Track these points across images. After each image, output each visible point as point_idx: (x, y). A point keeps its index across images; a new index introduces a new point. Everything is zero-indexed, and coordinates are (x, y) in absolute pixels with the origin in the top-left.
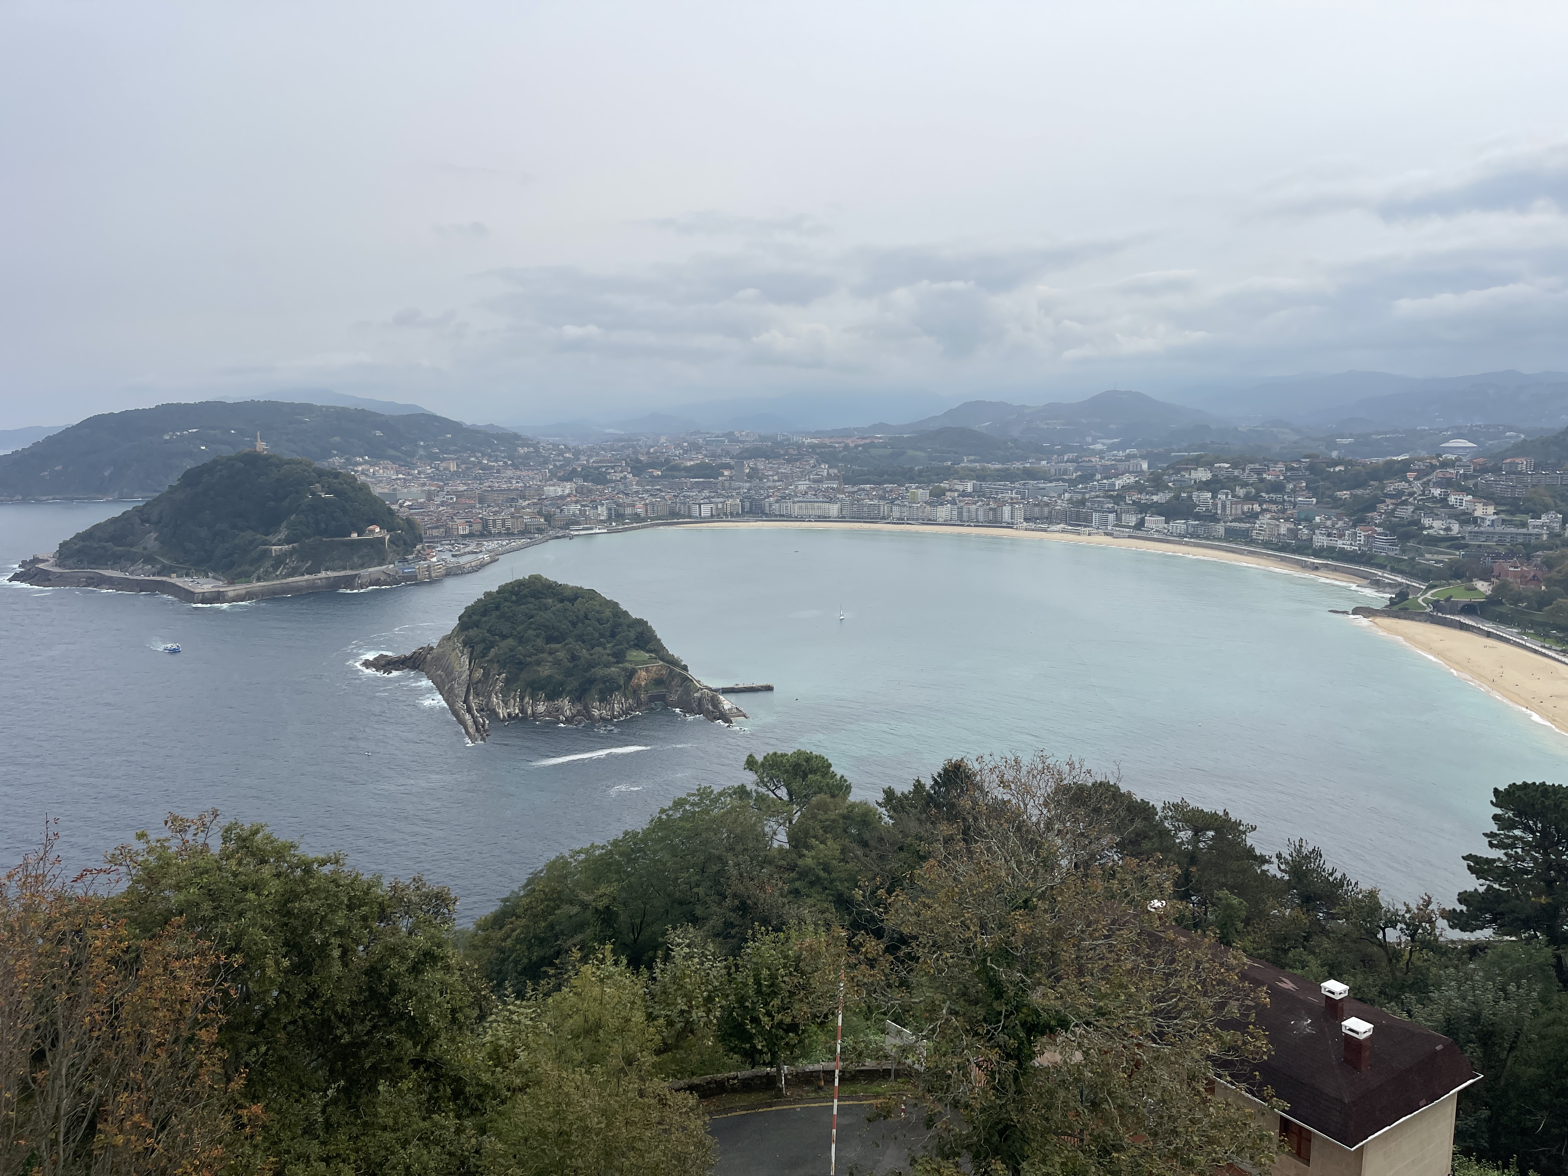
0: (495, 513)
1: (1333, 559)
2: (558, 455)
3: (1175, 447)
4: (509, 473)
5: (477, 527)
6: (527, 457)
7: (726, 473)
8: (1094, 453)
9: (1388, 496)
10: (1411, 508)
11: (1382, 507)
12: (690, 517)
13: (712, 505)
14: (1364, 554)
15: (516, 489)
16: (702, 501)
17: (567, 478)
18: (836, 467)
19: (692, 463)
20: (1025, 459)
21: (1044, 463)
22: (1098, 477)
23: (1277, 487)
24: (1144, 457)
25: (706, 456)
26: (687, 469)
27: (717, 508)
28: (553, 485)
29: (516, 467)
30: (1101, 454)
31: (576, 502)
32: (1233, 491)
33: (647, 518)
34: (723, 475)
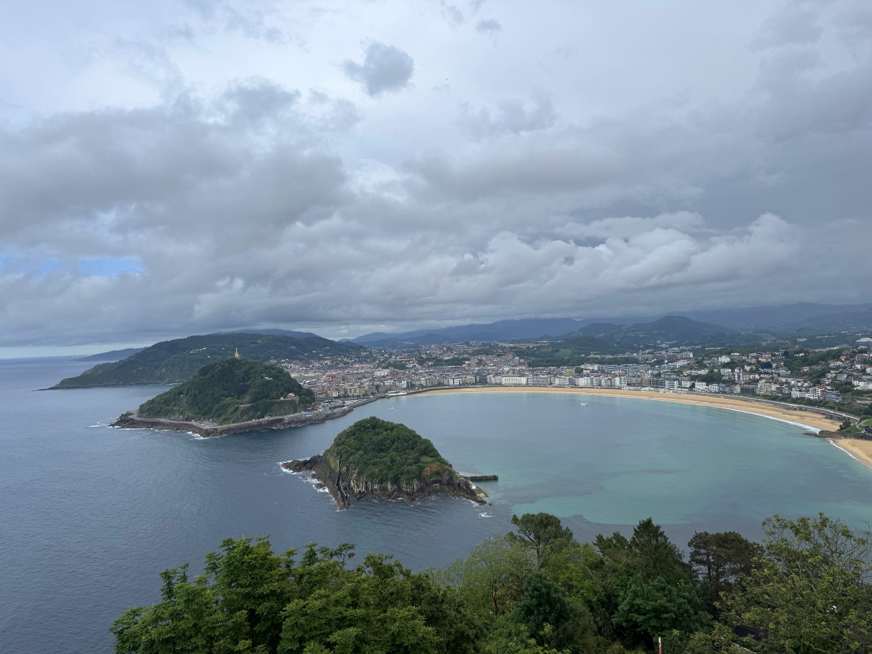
0: (351, 385)
1: (804, 404)
2: (381, 356)
3: (706, 345)
4: (357, 366)
5: (342, 393)
6: (366, 357)
7: (467, 362)
8: (662, 349)
9: (831, 369)
10: (845, 376)
11: (829, 375)
12: (449, 385)
13: (460, 380)
14: (821, 401)
15: (361, 373)
16: (455, 377)
17: (387, 368)
18: (523, 358)
19: (449, 358)
20: (624, 353)
21: (635, 354)
22: (666, 361)
23: (768, 365)
24: (690, 351)
25: (455, 354)
26: (446, 361)
27: (463, 381)
28: (379, 371)
29: (360, 362)
30: (666, 349)
31: (391, 379)
32: (743, 368)
33: (427, 387)
34: (464, 363)
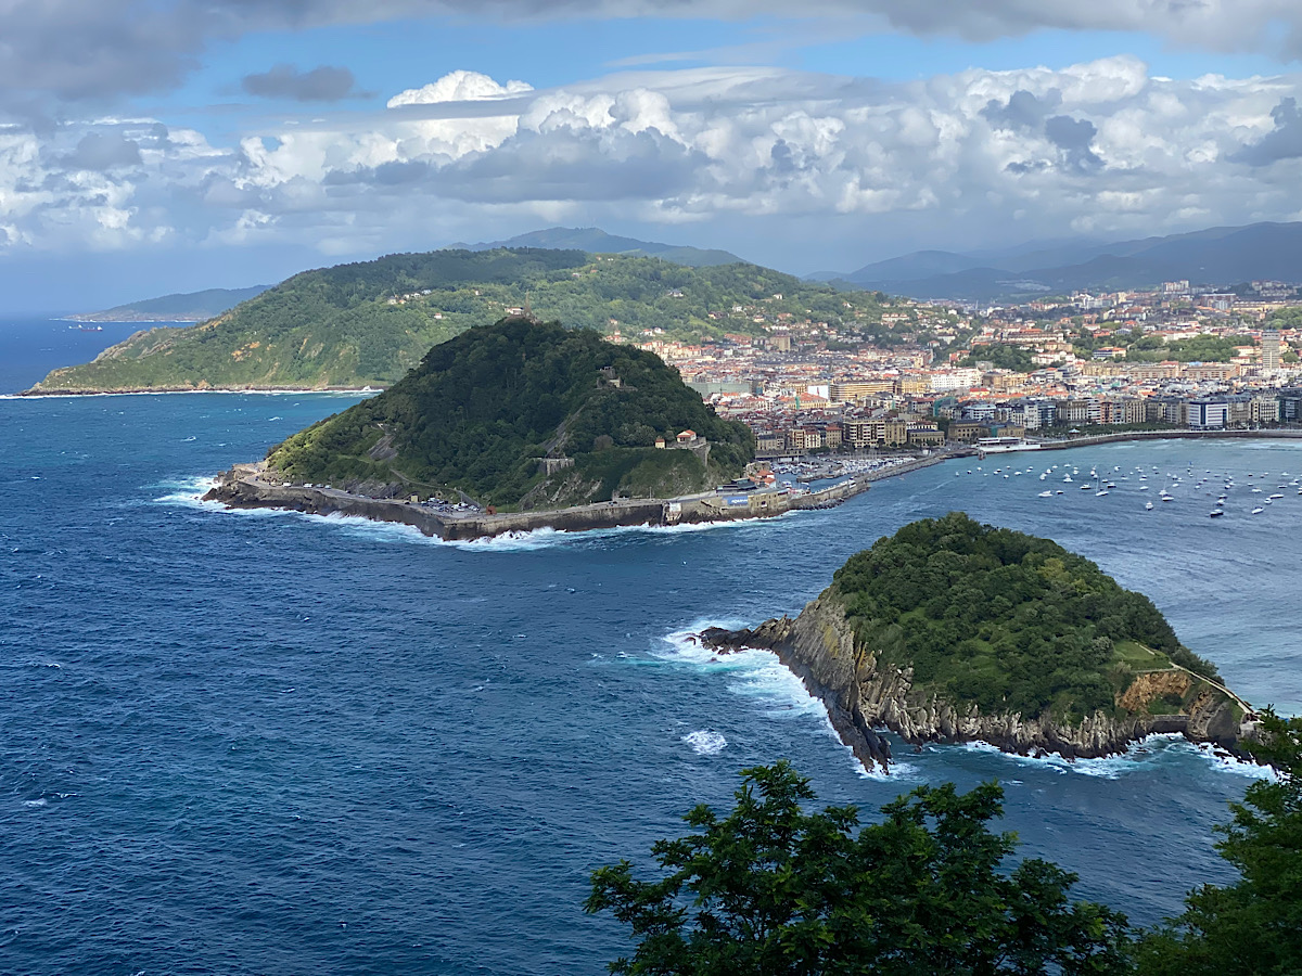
0: (859, 416)
2: (947, 326)
4: (872, 356)
5: (831, 436)
6: (900, 328)
7: (1245, 351)
12: (1187, 426)
13: (1226, 406)
15: (888, 379)
16: (1207, 400)
17: (969, 364)
19: (1182, 335)
25: (1203, 323)
26: (1173, 346)
27: (1235, 412)
28: (946, 372)
29: (881, 345)
31: (986, 399)
33: (1107, 428)
34: (1236, 355)
